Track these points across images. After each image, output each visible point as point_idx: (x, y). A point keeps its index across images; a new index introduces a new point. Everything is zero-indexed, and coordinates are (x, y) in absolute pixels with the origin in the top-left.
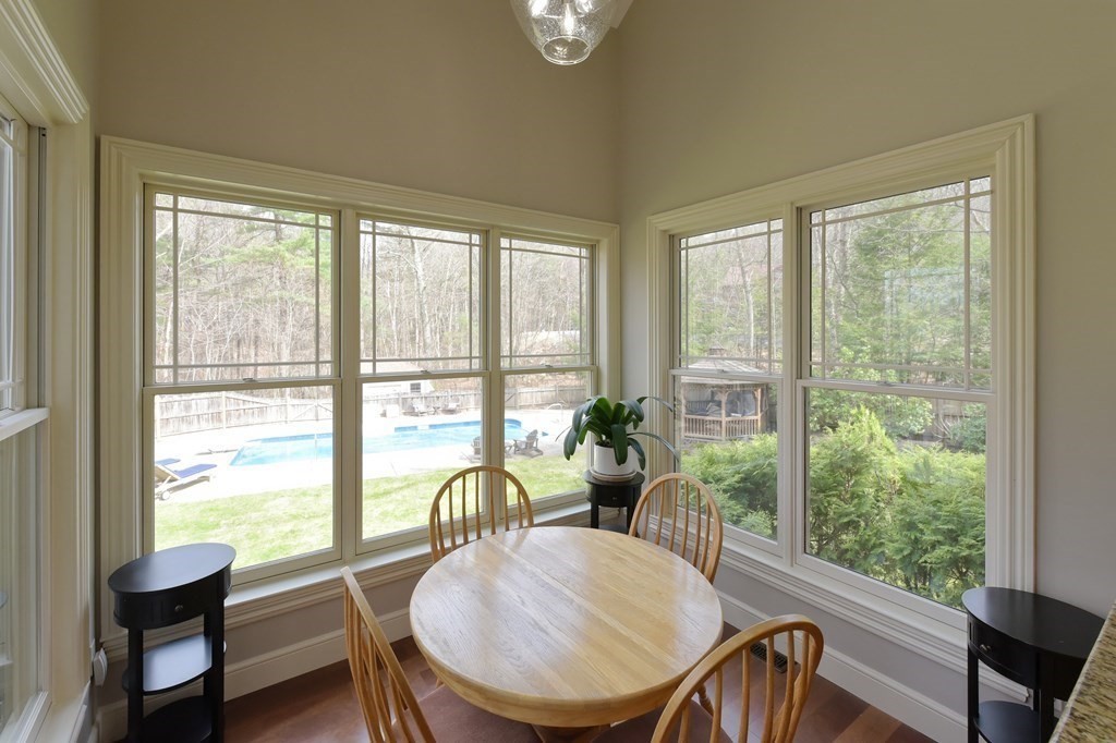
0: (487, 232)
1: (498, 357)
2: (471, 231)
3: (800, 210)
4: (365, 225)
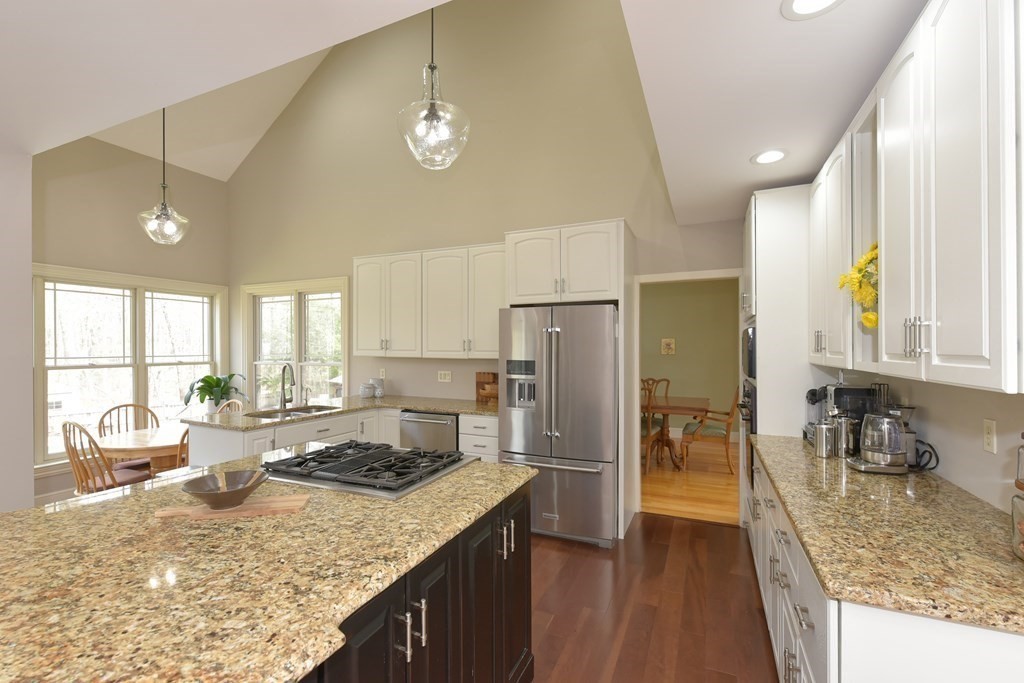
0: (136, 289)
1: (144, 356)
3: (300, 293)
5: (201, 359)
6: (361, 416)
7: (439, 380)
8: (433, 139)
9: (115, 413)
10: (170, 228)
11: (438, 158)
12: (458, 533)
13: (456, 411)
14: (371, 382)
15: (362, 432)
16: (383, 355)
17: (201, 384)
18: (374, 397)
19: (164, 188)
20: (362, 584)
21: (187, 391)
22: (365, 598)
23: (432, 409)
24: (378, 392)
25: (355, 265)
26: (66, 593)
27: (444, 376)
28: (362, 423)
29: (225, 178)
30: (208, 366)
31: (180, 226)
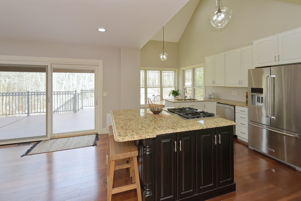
0: (161, 71)
2: (159, 71)
3: (193, 69)
4: (147, 71)
5: (173, 86)
6: (204, 103)
7: (233, 94)
8: (220, 19)
10: (165, 57)
11: (220, 25)
12: (194, 130)
13: (234, 105)
14: (210, 93)
15: (205, 108)
16: (213, 85)
17: (172, 92)
18: (211, 98)
19: (163, 48)
20: (165, 130)
21: (169, 93)
22: (164, 133)
23: (226, 103)
24: (212, 97)
25: (206, 59)
26: (131, 120)
27: (234, 93)
28: (205, 105)
29: (177, 42)
30: (174, 88)
31: (166, 56)
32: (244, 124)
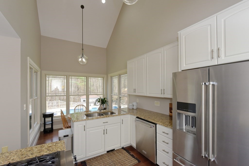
0: (87, 77)
1: (88, 93)
3: (119, 75)
6: (122, 117)
7: (155, 105)
9: (78, 107)
10: (84, 60)
13: (156, 123)
15: (122, 123)
16: (134, 94)
19: (83, 50)
24: (134, 107)
27: (157, 103)
28: (122, 120)
30: (102, 95)
31: (86, 59)
32: (167, 142)
